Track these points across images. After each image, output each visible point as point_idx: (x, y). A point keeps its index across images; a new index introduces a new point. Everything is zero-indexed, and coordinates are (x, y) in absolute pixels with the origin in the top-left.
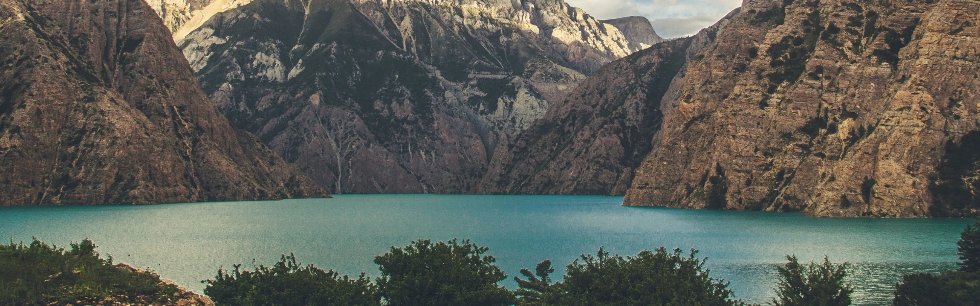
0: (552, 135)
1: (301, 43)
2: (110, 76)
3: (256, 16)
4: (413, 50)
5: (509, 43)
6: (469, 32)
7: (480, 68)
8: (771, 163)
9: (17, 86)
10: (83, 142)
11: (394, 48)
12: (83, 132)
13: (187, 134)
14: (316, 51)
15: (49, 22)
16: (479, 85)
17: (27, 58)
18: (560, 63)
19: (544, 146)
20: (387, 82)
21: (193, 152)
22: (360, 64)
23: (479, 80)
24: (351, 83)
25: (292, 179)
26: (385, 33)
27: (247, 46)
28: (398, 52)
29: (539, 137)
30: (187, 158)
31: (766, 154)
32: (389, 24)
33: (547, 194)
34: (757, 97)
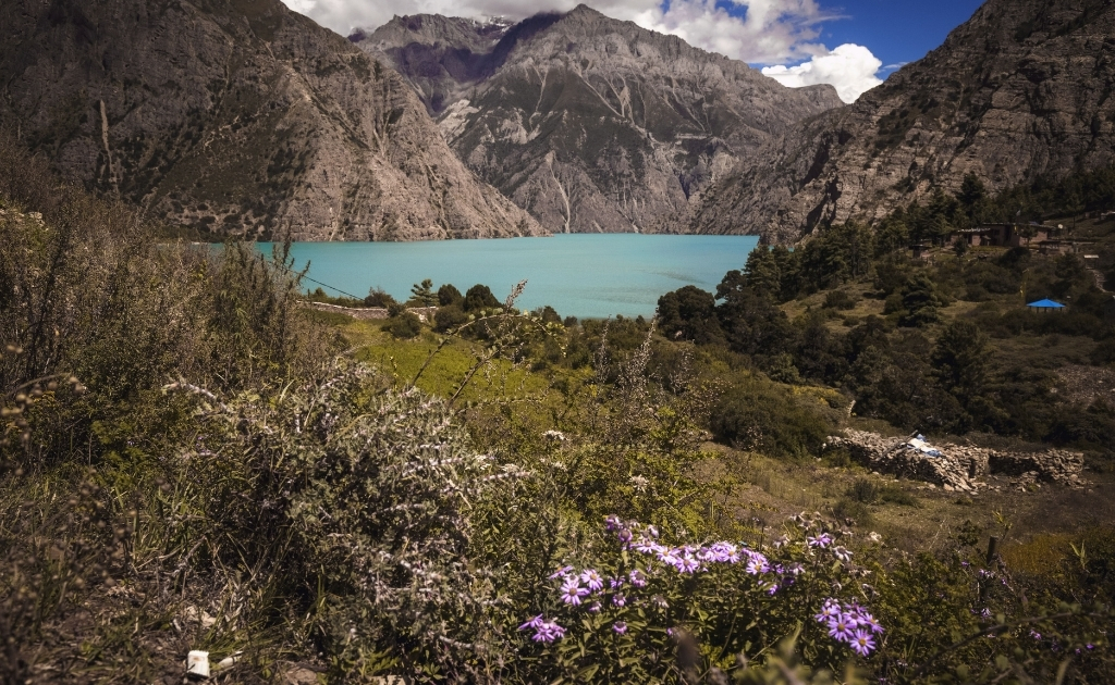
0: (737, 186)
1: (539, 110)
2: (379, 142)
3: (503, 89)
4: (630, 115)
5: (710, 109)
6: (677, 99)
7: (684, 131)
8: (865, 214)
9: (308, 152)
10: (358, 195)
11: (614, 114)
12: (357, 187)
13: (438, 187)
14: (551, 117)
15: (330, 101)
16: (683, 145)
17: (313, 130)
18: (753, 126)
19: (729, 196)
20: (607, 143)
21: (444, 201)
22: (587, 129)
23: (684, 140)
24: (579, 144)
25: (522, 222)
26: (606, 102)
27: (495, 114)
28: (617, 117)
29: (725, 189)
30: (439, 206)
31: (862, 207)
32: (610, 94)
33: (729, 234)
34: (862, 160)
